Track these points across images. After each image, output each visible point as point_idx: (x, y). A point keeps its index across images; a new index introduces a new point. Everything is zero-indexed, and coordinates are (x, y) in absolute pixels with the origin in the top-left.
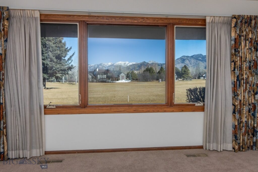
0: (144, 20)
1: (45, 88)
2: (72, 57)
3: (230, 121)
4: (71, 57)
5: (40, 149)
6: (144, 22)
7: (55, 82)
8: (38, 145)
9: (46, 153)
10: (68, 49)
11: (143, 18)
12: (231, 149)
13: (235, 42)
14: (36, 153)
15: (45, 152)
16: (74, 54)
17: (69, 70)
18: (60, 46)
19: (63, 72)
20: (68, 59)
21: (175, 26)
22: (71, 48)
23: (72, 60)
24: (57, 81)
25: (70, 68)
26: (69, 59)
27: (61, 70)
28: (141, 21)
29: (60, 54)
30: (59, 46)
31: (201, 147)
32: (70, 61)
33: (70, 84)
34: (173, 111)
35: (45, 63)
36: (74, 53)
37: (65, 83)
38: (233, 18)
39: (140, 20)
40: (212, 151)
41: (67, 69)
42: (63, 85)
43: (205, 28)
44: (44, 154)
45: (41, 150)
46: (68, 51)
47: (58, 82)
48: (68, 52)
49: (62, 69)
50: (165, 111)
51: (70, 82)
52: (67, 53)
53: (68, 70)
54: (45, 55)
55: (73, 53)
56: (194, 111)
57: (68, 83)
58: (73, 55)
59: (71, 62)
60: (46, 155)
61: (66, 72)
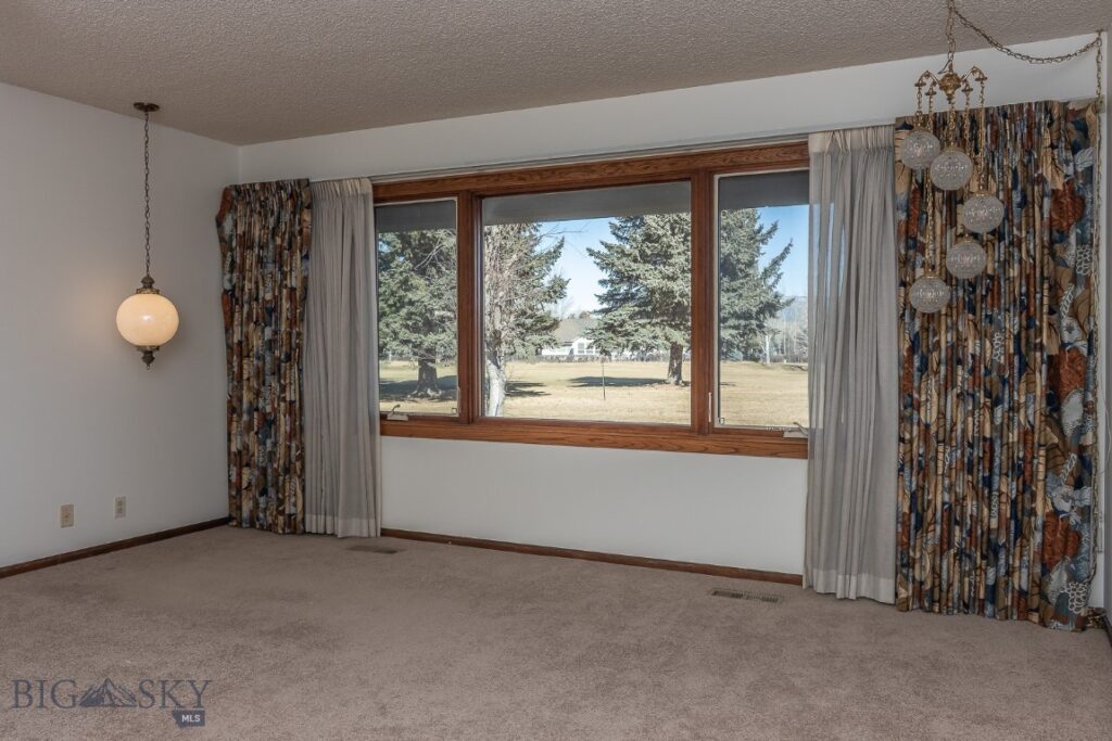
0: (617, 170)
1: (677, 383)
2: (781, 262)
3: (890, 500)
4: (776, 262)
5: (368, 518)
6: (617, 174)
7: (737, 360)
8: (364, 510)
9: (385, 533)
10: (764, 231)
11: (614, 164)
12: (891, 600)
13: (908, 216)
14: (358, 527)
15: (382, 530)
16: (787, 250)
17: (767, 315)
18: (731, 223)
19: (743, 322)
20: (766, 270)
21: (717, 177)
22: (774, 228)
23: (779, 277)
24: (745, 358)
25: (770, 308)
26: (767, 273)
27: (736, 316)
28: (610, 174)
29: (730, 254)
30: (728, 223)
31: (795, 580)
32: (770, 281)
33: (792, 368)
34: (705, 450)
35: (676, 288)
36: (790, 245)
37: (776, 364)
38: (897, 129)
39: (608, 171)
40: (820, 594)
41: (754, 310)
42: (769, 372)
43: (807, 172)
44: (379, 534)
45: (372, 521)
46: (763, 241)
47: (749, 362)
48: (763, 243)
49: (737, 309)
50: (681, 449)
51: (794, 361)
52: (758, 248)
53: (761, 311)
54: (677, 261)
55: (787, 245)
56: (775, 454)
57: (784, 367)
58: (782, 257)
59: (776, 281)
60: (383, 538)
61: (751, 324)
